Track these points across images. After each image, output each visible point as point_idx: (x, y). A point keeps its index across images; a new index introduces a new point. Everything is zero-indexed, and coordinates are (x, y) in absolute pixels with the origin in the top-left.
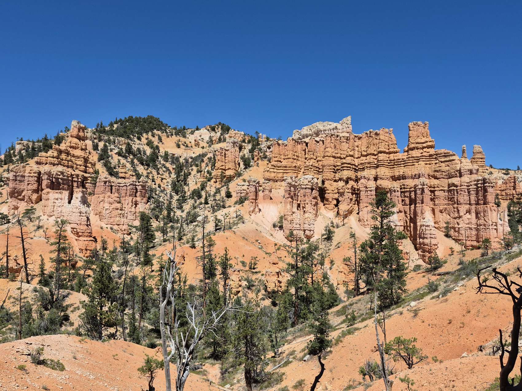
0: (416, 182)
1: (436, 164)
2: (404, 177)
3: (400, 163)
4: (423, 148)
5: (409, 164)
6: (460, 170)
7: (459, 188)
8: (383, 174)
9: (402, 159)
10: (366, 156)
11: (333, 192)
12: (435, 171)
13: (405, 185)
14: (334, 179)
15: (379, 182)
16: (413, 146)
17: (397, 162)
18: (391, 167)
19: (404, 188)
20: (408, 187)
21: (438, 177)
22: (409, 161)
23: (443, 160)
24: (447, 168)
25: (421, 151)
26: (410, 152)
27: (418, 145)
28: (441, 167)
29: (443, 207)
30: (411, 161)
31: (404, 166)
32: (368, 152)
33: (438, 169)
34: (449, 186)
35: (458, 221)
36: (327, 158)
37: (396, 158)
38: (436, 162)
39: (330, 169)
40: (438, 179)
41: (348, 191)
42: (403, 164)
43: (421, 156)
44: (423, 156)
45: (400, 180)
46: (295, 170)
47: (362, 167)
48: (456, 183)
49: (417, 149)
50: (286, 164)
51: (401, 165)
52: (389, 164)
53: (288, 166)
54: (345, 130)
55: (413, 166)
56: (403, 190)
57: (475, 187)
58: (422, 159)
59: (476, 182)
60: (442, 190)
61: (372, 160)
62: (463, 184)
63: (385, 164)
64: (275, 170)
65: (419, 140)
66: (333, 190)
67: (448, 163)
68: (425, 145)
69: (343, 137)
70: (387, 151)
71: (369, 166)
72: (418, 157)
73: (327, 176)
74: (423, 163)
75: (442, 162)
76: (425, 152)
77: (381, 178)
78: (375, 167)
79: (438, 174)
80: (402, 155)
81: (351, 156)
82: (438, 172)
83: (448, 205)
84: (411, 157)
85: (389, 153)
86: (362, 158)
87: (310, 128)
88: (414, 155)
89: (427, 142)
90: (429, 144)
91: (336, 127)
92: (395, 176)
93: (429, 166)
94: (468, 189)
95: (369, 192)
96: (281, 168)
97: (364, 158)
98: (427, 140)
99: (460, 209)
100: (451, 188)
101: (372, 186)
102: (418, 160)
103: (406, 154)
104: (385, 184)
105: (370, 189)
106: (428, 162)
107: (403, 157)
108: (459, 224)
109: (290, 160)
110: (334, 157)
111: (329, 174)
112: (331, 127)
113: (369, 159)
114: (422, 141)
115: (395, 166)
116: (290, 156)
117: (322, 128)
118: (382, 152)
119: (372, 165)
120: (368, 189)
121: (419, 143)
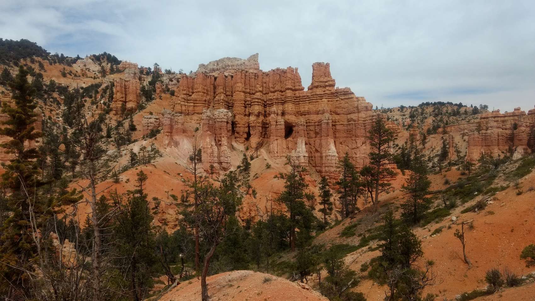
0: (320, 117)
1: (337, 101)
2: (309, 113)
3: (305, 100)
4: (326, 86)
5: (314, 101)
6: (357, 107)
7: (356, 122)
8: (290, 110)
9: (307, 96)
10: (274, 92)
11: (244, 126)
12: (336, 107)
13: (310, 120)
14: (245, 113)
15: (287, 117)
16: (317, 84)
17: (302, 99)
18: (297, 103)
19: (309, 122)
20: (313, 122)
21: (339, 113)
22: (313, 98)
23: (343, 97)
24: (347, 105)
25: (324, 89)
26: (315, 90)
27: (321, 83)
28: (341, 104)
29: (342, 139)
30: (315, 98)
31: (309, 103)
32: (276, 89)
33: (338, 106)
34: (349, 121)
35: (355, 151)
36: (238, 92)
37: (301, 95)
38: (336, 99)
39: (241, 104)
40: (338, 114)
41: (259, 125)
42: (308, 101)
43: (324, 94)
44: (326, 94)
45: (305, 115)
46: (205, 104)
47: (270, 103)
48: (354, 118)
49: (321, 87)
50: (196, 97)
51: (307, 102)
52: (296, 101)
53: (198, 99)
54: (252, 66)
55: (317, 103)
56: (309, 124)
57: (370, 121)
58: (325, 96)
59: (370, 118)
60: (342, 124)
61: (279, 96)
62: (360, 119)
63: (292, 100)
64: (186, 104)
65: (322, 79)
66: (244, 124)
67: (347, 100)
68: (327, 84)
69: (252, 73)
70: (293, 88)
71: (277, 102)
72: (322, 95)
73: (238, 110)
74: (326, 100)
75: (342, 99)
76: (328, 90)
77: (288, 113)
78: (282, 103)
79: (339, 111)
80: (307, 92)
81: (260, 91)
82: (339, 108)
83: (347, 137)
84: (316, 95)
85: (296, 90)
86: (270, 94)
87: (217, 62)
88: (318, 93)
89: (329, 81)
90: (331, 83)
91: (244, 63)
92: (300, 111)
93: (331, 103)
94: (364, 124)
95: (278, 126)
96: (191, 102)
97: (272, 94)
98: (329, 79)
99: (357, 141)
100: (350, 123)
101: (281, 120)
102: (321, 97)
103: (310, 91)
104: (292, 119)
105: (280, 123)
106: (330, 100)
107: (308, 95)
108: (356, 154)
109: (200, 93)
110: (244, 92)
111: (240, 109)
112: (239, 63)
113: (277, 95)
114: (325, 80)
115: (300, 102)
116: (200, 90)
117: (230, 63)
118: (288, 89)
119: (280, 101)
120: (278, 123)
121: (322, 82)
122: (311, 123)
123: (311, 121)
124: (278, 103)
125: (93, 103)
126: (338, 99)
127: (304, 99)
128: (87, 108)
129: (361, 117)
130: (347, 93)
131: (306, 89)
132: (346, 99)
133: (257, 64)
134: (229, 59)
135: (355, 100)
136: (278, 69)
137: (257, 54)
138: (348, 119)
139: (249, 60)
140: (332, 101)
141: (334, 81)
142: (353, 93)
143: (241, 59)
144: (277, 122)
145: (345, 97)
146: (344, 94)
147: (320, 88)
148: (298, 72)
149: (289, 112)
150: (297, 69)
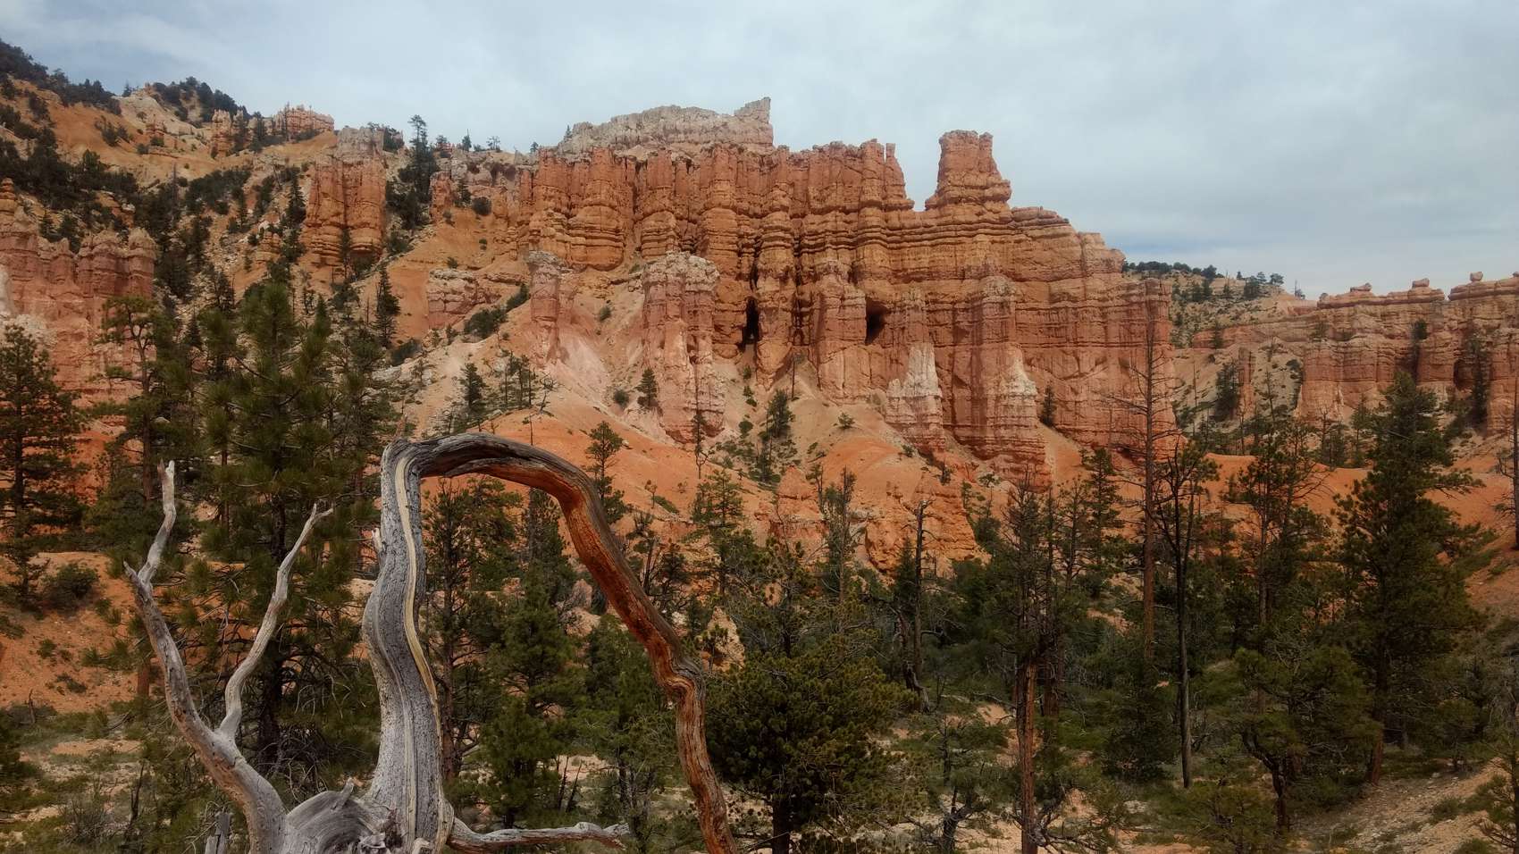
0: (970, 286)
1: (1019, 242)
2: (932, 275)
3: (919, 237)
4: (983, 200)
5: (948, 240)
6: (1082, 261)
7: (1080, 304)
8: (877, 264)
9: (926, 226)
10: (822, 212)
11: (735, 308)
12: (1017, 260)
13: (936, 294)
14: (738, 271)
15: (869, 284)
16: (956, 193)
17: (909, 234)
18: (894, 245)
19: (935, 302)
20: (947, 299)
21: (1024, 276)
22: (947, 233)
23: (1037, 233)
24: (1048, 253)
25: (978, 209)
26: (950, 208)
27: (969, 192)
28: (1031, 250)
30: (953, 233)
31: (932, 246)
32: (829, 202)
33: (1022, 256)
34: (1053, 298)
35: (1074, 385)
36: (721, 210)
37: (907, 223)
38: (1017, 238)
39: (730, 243)
40: (1022, 280)
42: (929, 240)
43: (979, 222)
44: (985, 221)
45: (919, 280)
46: (616, 241)
47: (812, 243)
48: (1072, 292)
49: (968, 201)
50: (590, 219)
51: (925, 242)
52: (891, 239)
53: (598, 226)
54: (751, 135)
55: (958, 247)
56: (932, 307)
57: (1122, 302)
58: (984, 228)
59: (1123, 292)
60: (1032, 309)
61: (841, 225)
62: (1090, 295)
63: (881, 236)
64: (567, 238)
65: (971, 180)
66: (736, 301)
67: (1050, 241)
68: (988, 193)
69: (754, 155)
70: (884, 203)
71: (834, 240)
72: (970, 223)
74: (986, 239)
75: (1034, 238)
76: (990, 210)
77: (872, 274)
78: (849, 244)
79: (1024, 270)
80: (923, 216)
81: (785, 209)
82: (1024, 264)
83: (1047, 345)
84: (954, 223)
85: (888, 208)
86: (811, 218)
87: (639, 120)
88: (962, 219)
89: (993, 185)
90: (999, 190)
91: (725, 125)
92: (905, 270)
93: (1000, 247)
94: (1101, 308)
95: (848, 310)
96: (579, 232)
97: (817, 218)
98: (992, 179)
99: (1080, 356)
100: (1057, 305)
101: (857, 296)
102: (971, 230)
103: (934, 212)
104: (884, 290)
105: (853, 302)
106: (997, 238)
107: (929, 222)
108: (1076, 393)
109: (603, 208)
110: (734, 209)
111: (724, 259)
112: (709, 123)
113: (833, 221)
114: (980, 182)
115: (905, 244)
116: (602, 197)
117: (679, 124)
118: (871, 204)
119: (844, 239)
120: (846, 302)
121: (972, 187)
122: (943, 302)
123: (941, 298)
124: (837, 244)
125: (234, 229)
126: (1023, 237)
127: (916, 234)
128: (217, 243)
129: (1094, 291)
130: (1046, 221)
131: (919, 207)
132: (1047, 237)
133: (767, 130)
134: (675, 110)
135: (1075, 240)
136: (835, 147)
137: (768, 100)
138: (1052, 295)
139: (741, 115)
140: (1002, 242)
141: (1006, 185)
142: (1066, 222)
143: (714, 114)
144: (843, 299)
145: (1044, 232)
146: (1040, 224)
147: (965, 205)
148: (896, 155)
149: (877, 270)
150: (891, 148)
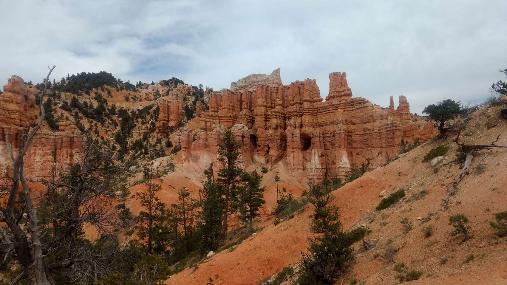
0: (334, 127)
1: (353, 110)
2: (325, 124)
4: (342, 96)
5: (330, 111)
6: (372, 116)
7: (372, 132)
8: (307, 121)
9: (325, 107)
10: (293, 105)
11: (264, 139)
12: (352, 117)
14: (265, 127)
15: (304, 129)
16: (333, 94)
17: (319, 110)
18: (315, 114)
20: (329, 133)
23: (358, 107)
24: (362, 114)
25: (340, 99)
26: (331, 100)
27: (337, 93)
28: (356, 113)
29: (359, 150)
30: (331, 109)
31: (326, 114)
32: (295, 101)
33: (354, 115)
35: (372, 162)
36: (259, 107)
37: (319, 106)
38: (352, 109)
39: (263, 118)
40: (354, 124)
41: (277, 138)
42: (325, 111)
43: (340, 104)
44: (342, 104)
45: (322, 126)
46: (230, 120)
47: (289, 115)
48: (369, 128)
50: (221, 113)
51: (323, 113)
52: (314, 112)
53: (224, 116)
54: (275, 81)
55: (333, 114)
56: (325, 135)
57: (385, 130)
58: (341, 106)
59: (385, 127)
60: (358, 134)
61: (298, 109)
62: (375, 128)
63: (309, 111)
65: (338, 89)
67: (363, 109)
68: (343, 93)
69: (274, 87)
70: (312, 100)
71: (295, 114)
72: (337, 105)
73: (259, 124)
74: (342, 110)
75: (357, 109)
76: (344, 100)
77: (305, 125)
78: (301, 115)
79: (354, 120)
80: (324, 103)
81: (280, 105)
82: (354, 118)
83: (363, 148)
84: (332, 105)
85: (314, 102)
86: (290, 107)
88: (334, 103)
89: (345, 90)
90: (347, 92)
91: (268, 78)
92: (318, 123)
93: (347, 112)
94: (379, 133)
95: (295, 138)
97: (292, 107)
98: (345, 88)
99: (373, 151)
100: (366, 132)
101: (297, 132)
102: (337, 107)
103: (328, 102)
104: (308, 130)
105: (296, 135)
106: (345, 109)
107: (325, 105)
108: (372, 166)
109: (225, 110)
112: (264, 78)
113: (296, 107)
114: (341, 90)
115: (318, 114)
116: (225, 106)
118: (306, 101)
119: (298, 113)
121: (338, 92)
122: (328, 134)
123: (327, 132)
124: (297, 115)
126: (354, 108)
127: (321, 110)
128: (137, 128)
129: (377, 127)
130: (362, 102)
131: (324, 100)
132: (361, 108)
133: (280, 79)
135: (370, 108)
136: (297, 82)
137: (280, 69)
138: (364, 129)
139: (272, 75)
140: (348, 111)
141: (350, 90)
142: (368, 102)
143: (265, 75)
144: (293, 135)
145: (360, 106)
146: (359, 103)
147: (336, 98)
148: (316, 83)
149: (307, 124)
150: (315, 81)
